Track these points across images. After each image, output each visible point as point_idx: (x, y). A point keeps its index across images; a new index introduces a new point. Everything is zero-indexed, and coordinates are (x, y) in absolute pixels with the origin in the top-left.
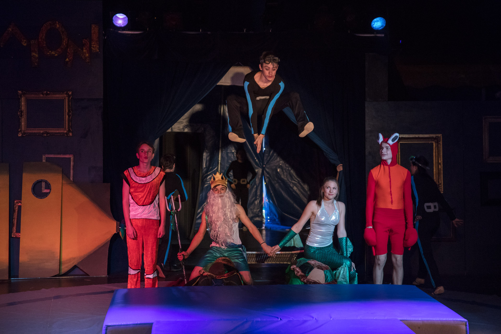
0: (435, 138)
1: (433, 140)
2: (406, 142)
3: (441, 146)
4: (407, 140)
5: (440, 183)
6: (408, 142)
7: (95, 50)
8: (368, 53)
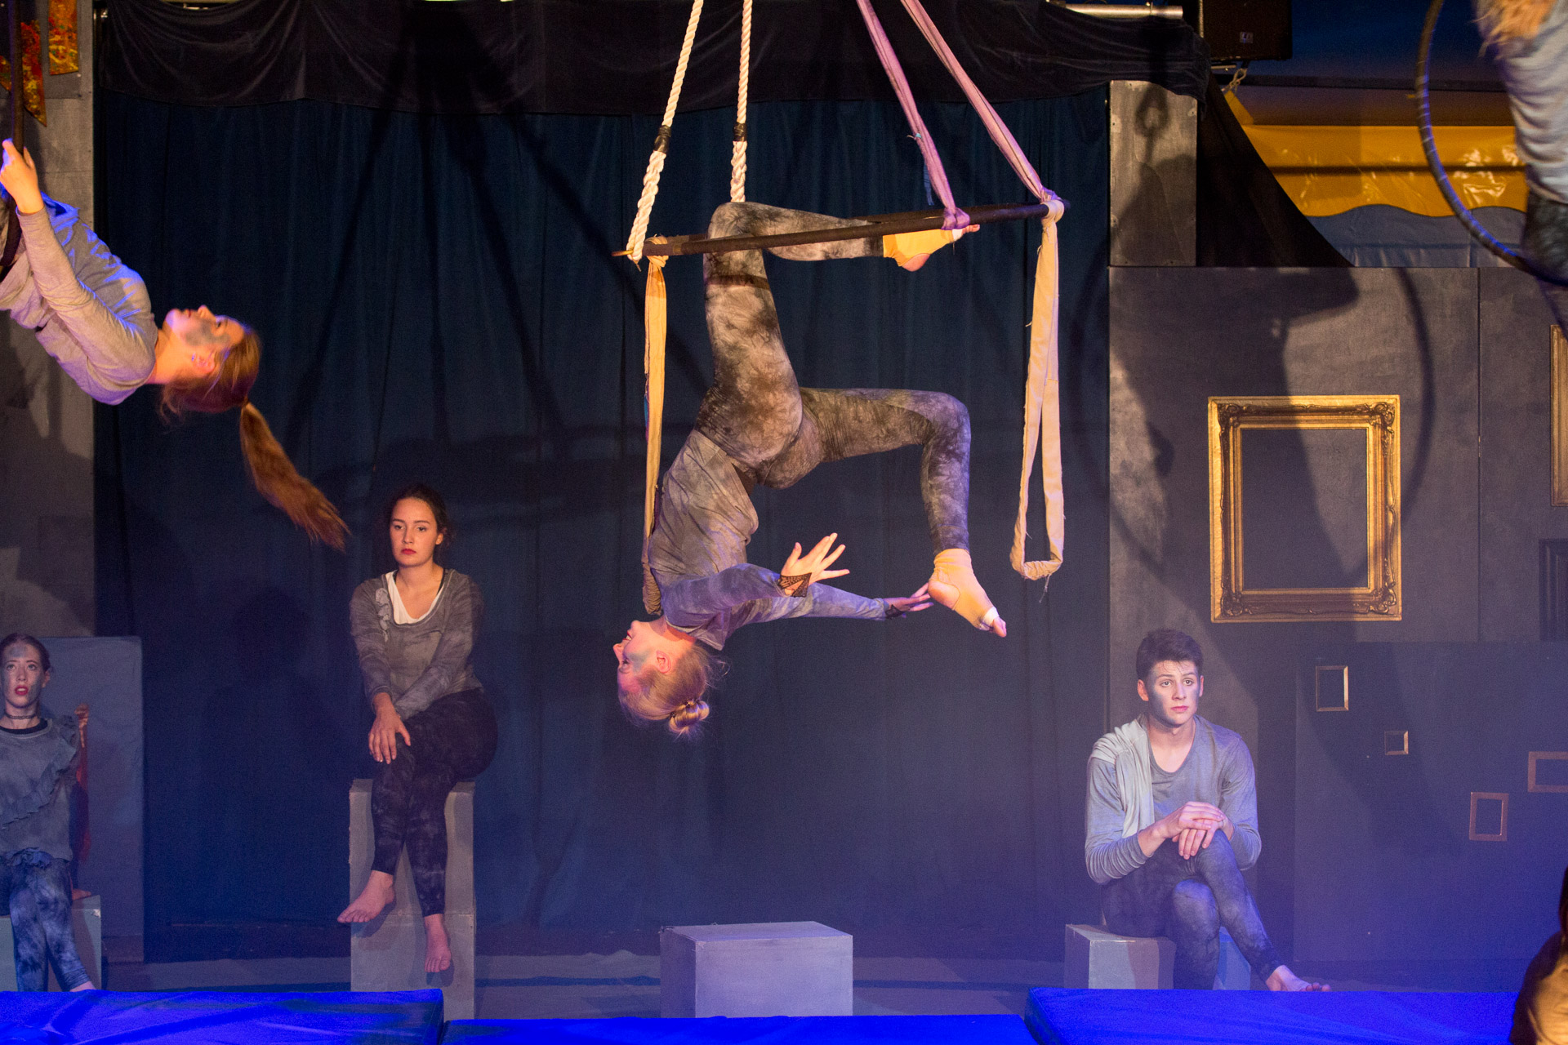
0: (1377, 406)
1: (1366, 417)
2: (1263, 426)
3: (1397, 440)
4: (1267, 418)
5: (1392, 580)
6: (1271, 426)
7: (65, 66)
8: (1119, 82)
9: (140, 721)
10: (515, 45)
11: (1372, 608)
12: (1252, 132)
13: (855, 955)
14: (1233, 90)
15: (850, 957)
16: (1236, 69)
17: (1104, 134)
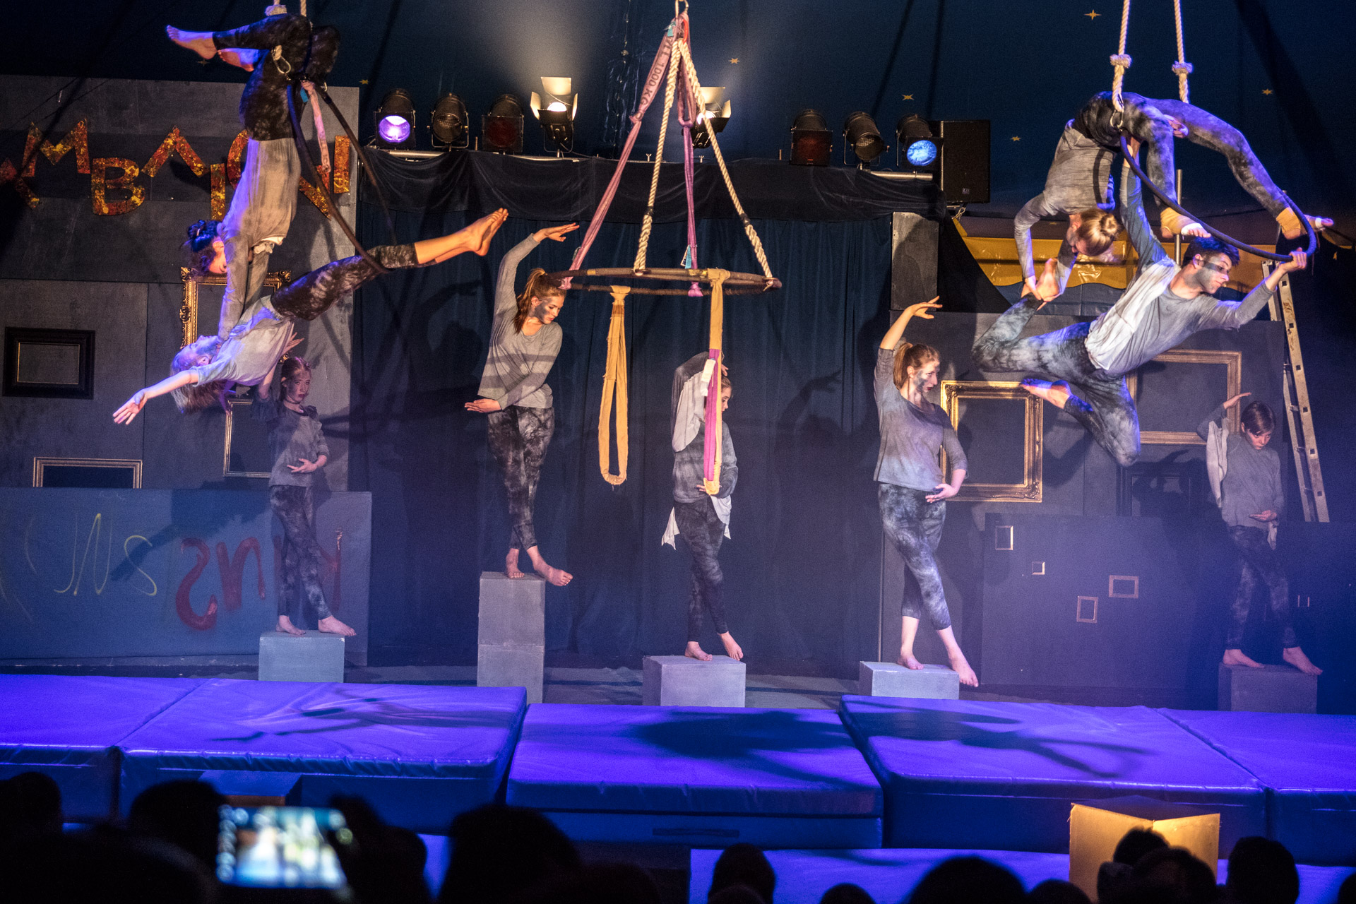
2: (970, 397)
4: (972, 393)
5: (1037, 481)
6: (974, 397)
7: (340, 189)
8: (898, 213)
9: (370, 537)
10: (579, 185)
11: (1026, 495)
12: (968, 241)
13: (747, 673)
14: (958, 219)
15: (744, 675)
16: (959, 208)
17: (889, 240)
